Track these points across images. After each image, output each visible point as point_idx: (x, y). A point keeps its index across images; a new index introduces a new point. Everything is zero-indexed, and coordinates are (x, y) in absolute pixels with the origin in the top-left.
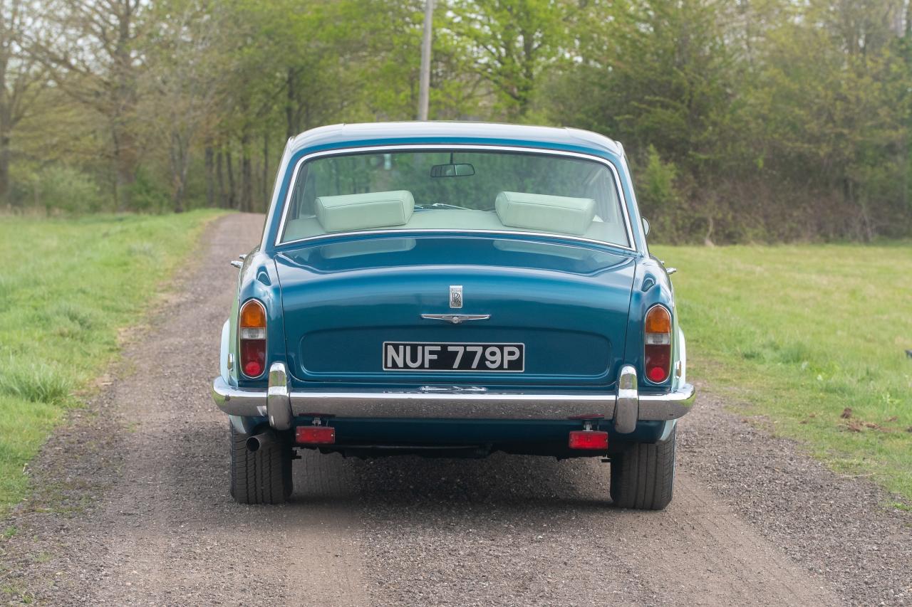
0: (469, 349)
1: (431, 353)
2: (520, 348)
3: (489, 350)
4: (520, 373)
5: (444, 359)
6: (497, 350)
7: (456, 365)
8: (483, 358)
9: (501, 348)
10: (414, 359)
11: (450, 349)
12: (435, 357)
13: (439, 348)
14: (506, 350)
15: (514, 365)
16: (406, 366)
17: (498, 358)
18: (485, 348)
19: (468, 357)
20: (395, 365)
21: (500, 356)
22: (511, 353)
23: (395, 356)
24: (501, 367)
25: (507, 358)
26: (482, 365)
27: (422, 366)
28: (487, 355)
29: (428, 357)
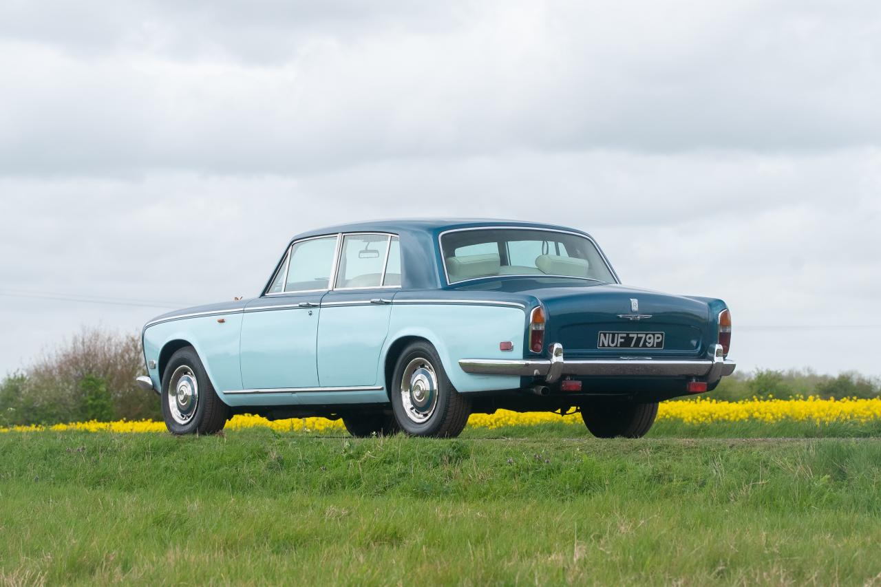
0: (639, 335)
1: (621, 338)
2: (662, 334)
3: (649, 336)
4: (661, 350)
5: (628, 341)
6: (651, 336)
7: (632, 345)
8: (645, 341)
9: (654, 335)
10: (613, 342)
11: (631, 335)
12: (623, 340)
13: (625, 335)
14: (656, 336)
15: (659, 345)
16: (609, 346)
17: (652, 341)
18: (647, 334)
19: (639, 339)
20: (603, 346)
21: (653, 339)
22: (658, 338)
23: (604, 340)
24: (653, 346)
25: (656, 341)
26: (644, 345)
27: (616, 346)
28: (647, 339)
29: (620, 340)
